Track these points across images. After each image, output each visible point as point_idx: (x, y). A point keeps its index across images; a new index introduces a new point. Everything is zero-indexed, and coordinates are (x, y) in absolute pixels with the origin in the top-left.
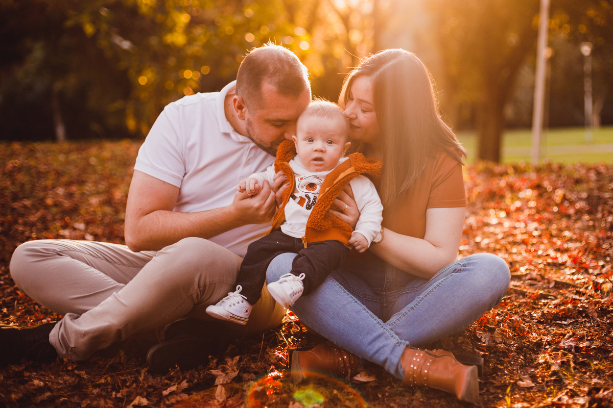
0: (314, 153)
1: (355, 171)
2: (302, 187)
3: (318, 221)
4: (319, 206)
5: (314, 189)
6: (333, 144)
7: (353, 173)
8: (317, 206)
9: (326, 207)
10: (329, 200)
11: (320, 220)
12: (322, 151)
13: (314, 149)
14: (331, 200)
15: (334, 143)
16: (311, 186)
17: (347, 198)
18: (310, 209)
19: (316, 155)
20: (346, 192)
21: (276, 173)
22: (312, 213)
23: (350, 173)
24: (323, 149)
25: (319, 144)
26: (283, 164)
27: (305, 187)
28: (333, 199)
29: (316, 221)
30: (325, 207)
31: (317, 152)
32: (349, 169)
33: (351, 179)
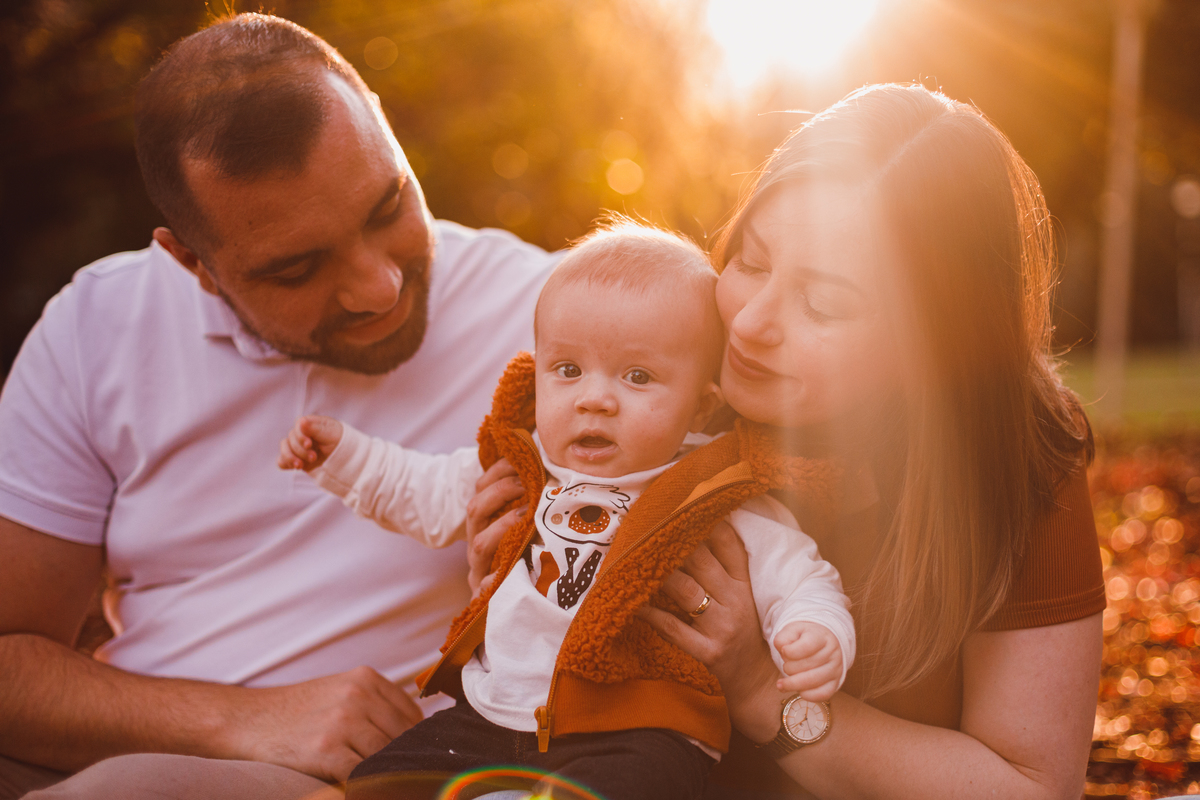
0: (579, 417)
1: (749, 477)
2: (557, 518)
3: (593, 647)
4: (604, 595)
5: (600, 528)
6: (650, 386)
7: (741, 483)
8: (599, 596)
9: (633, 597)
10: (644, 574)
11: (600, 643)
12: (601, 411)
13: (578, 403)
14: (652, 577)
15: (654, 380)
16: (589, 516)
17: (713, 571)
18: (571, 604)
19: (585, 425)
20: (714, 550)
21: (486, 468)
22: (576, 620)
23: (728, 481)
24: (608, 404)
25: (594, 386)
26: (513, 435)
27: (566, 519)
28: (659, 573)
29: (587, 646)
30: (624, 600)
31: (586, 416)
32: (730, 469)
33: (736, 504)
